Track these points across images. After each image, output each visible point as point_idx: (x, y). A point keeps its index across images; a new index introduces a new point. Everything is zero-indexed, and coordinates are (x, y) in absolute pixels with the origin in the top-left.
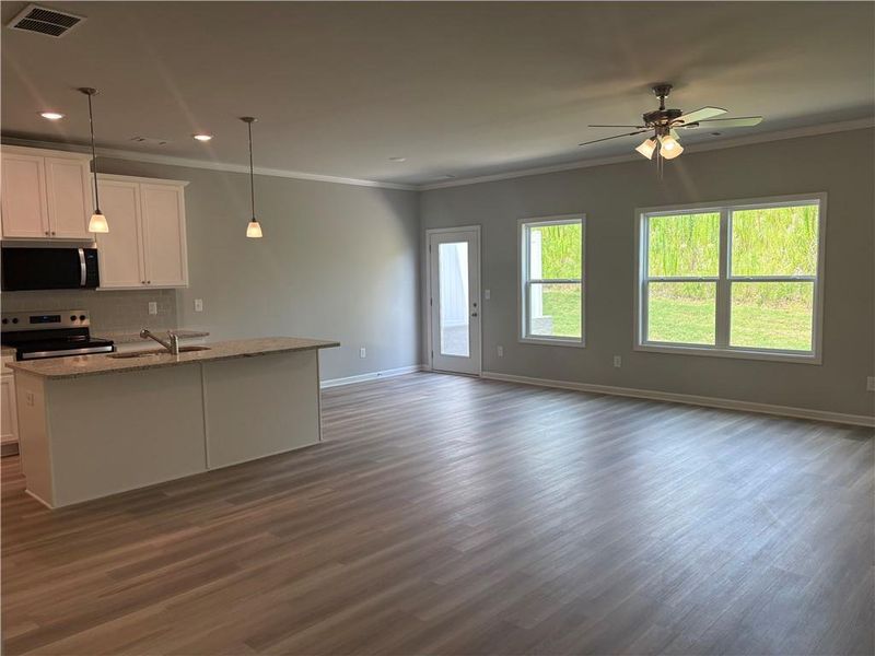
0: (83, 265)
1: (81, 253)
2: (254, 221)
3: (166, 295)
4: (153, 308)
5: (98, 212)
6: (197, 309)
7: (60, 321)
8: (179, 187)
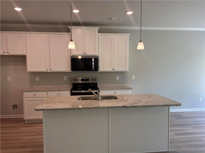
0: (93, 63)
1: (93, 60)
2: (141, 41)
3: (122, 73)
4: (118, 78)
5: (72, 41)
6: (133, 79)
7: (89, 81)
8: (127, 36)
